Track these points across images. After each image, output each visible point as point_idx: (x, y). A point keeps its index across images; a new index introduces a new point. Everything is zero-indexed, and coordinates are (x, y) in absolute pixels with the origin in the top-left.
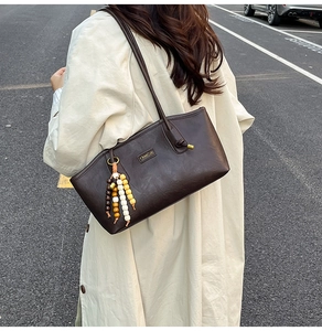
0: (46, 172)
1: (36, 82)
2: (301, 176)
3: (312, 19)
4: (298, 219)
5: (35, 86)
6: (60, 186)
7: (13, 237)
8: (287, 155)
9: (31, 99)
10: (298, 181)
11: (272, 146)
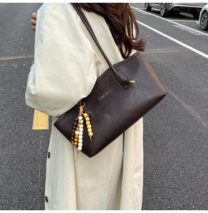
0: (23, 119)
1: (11, 55)
2: (198, 117)
3: (189, 13)
4: (200, 148)
5: (11, 58)
6: (34, 128)
7: (4, 167)
8: (186, 103)
9: (8, 67)
10: (197, 121)
11: (176, 96)
